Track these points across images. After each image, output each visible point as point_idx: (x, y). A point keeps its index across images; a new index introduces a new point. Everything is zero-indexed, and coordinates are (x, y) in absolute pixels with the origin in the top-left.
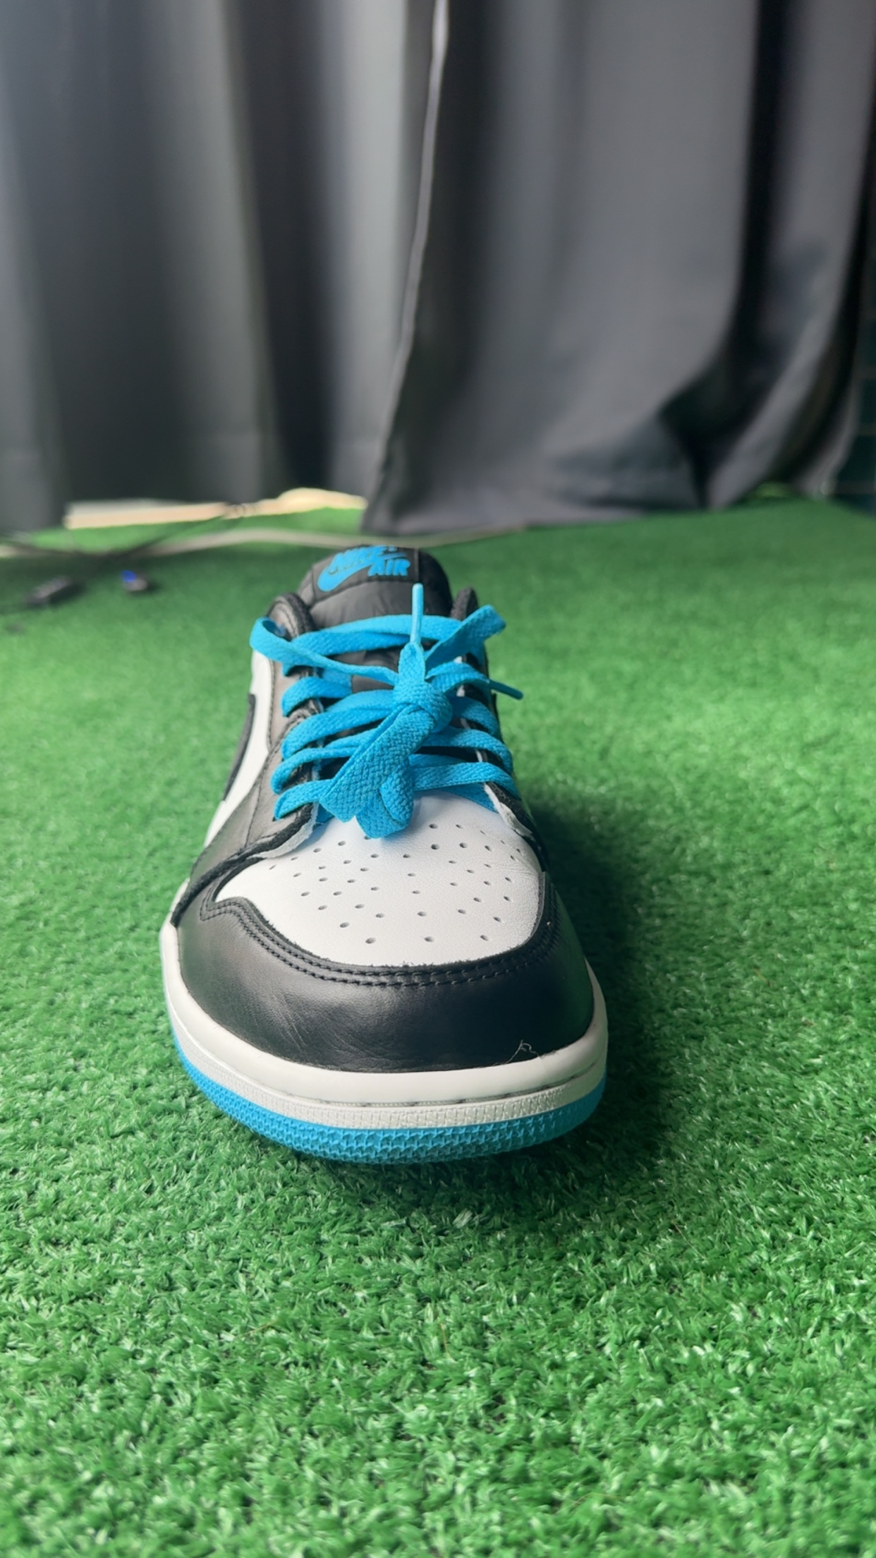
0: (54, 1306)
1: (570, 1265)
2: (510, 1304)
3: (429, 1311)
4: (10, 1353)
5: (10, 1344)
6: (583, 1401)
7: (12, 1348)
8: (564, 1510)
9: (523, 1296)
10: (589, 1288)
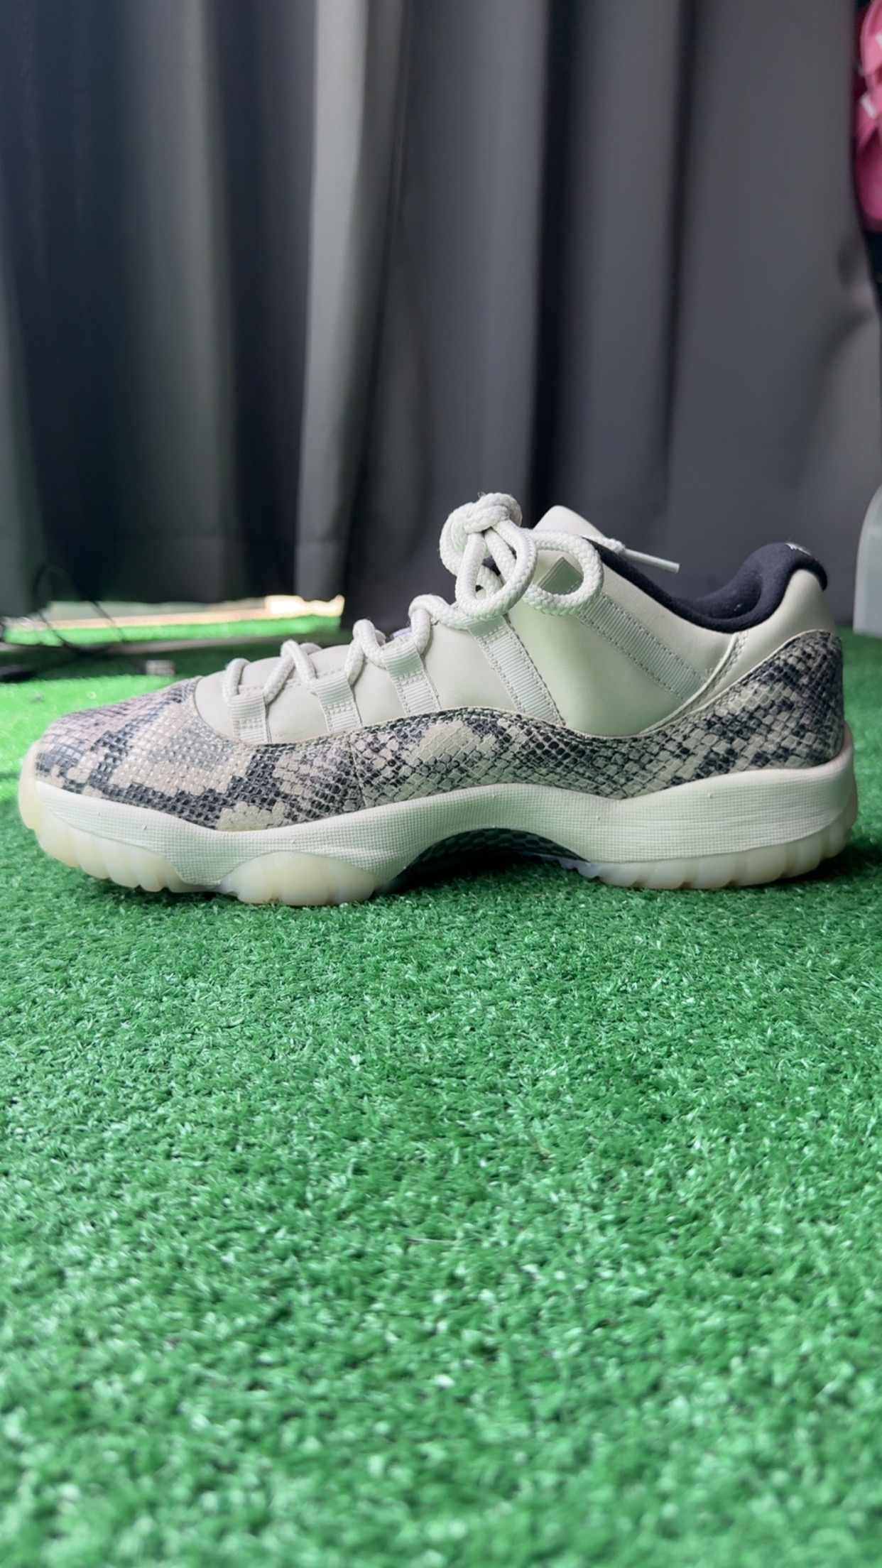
0: (207, 1130)
1: (653, 1097)
2: (607, 1118)
3: (536, 1123)
4: (175, 1160)
5: (175, 1153)
6: (684, 1176)
7: (177, 1157)
8: (681, 1241)
9: (617, 1114)
10: (671, 1110)
